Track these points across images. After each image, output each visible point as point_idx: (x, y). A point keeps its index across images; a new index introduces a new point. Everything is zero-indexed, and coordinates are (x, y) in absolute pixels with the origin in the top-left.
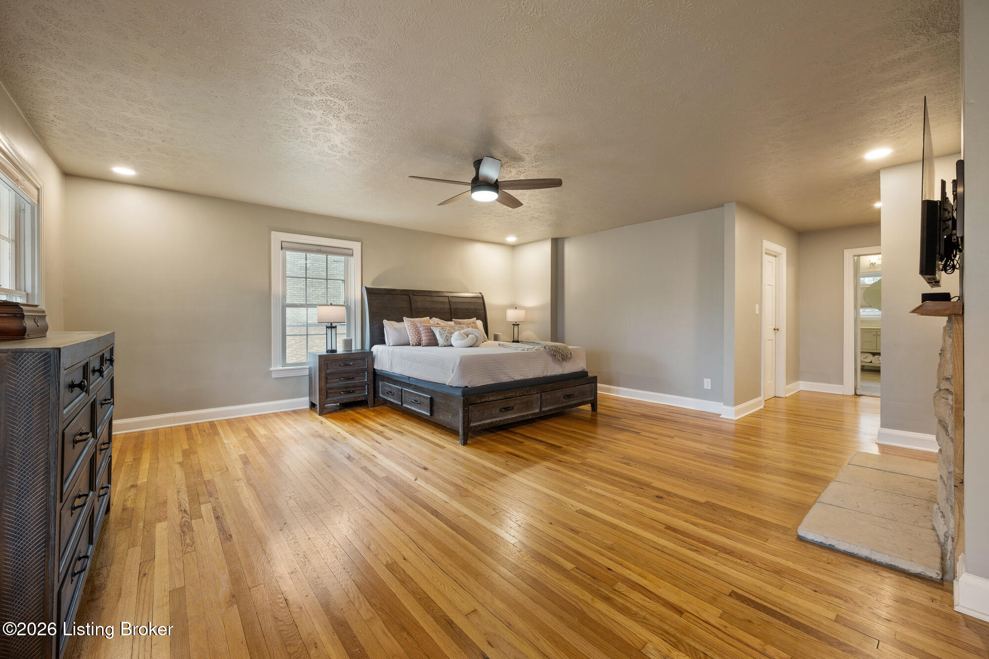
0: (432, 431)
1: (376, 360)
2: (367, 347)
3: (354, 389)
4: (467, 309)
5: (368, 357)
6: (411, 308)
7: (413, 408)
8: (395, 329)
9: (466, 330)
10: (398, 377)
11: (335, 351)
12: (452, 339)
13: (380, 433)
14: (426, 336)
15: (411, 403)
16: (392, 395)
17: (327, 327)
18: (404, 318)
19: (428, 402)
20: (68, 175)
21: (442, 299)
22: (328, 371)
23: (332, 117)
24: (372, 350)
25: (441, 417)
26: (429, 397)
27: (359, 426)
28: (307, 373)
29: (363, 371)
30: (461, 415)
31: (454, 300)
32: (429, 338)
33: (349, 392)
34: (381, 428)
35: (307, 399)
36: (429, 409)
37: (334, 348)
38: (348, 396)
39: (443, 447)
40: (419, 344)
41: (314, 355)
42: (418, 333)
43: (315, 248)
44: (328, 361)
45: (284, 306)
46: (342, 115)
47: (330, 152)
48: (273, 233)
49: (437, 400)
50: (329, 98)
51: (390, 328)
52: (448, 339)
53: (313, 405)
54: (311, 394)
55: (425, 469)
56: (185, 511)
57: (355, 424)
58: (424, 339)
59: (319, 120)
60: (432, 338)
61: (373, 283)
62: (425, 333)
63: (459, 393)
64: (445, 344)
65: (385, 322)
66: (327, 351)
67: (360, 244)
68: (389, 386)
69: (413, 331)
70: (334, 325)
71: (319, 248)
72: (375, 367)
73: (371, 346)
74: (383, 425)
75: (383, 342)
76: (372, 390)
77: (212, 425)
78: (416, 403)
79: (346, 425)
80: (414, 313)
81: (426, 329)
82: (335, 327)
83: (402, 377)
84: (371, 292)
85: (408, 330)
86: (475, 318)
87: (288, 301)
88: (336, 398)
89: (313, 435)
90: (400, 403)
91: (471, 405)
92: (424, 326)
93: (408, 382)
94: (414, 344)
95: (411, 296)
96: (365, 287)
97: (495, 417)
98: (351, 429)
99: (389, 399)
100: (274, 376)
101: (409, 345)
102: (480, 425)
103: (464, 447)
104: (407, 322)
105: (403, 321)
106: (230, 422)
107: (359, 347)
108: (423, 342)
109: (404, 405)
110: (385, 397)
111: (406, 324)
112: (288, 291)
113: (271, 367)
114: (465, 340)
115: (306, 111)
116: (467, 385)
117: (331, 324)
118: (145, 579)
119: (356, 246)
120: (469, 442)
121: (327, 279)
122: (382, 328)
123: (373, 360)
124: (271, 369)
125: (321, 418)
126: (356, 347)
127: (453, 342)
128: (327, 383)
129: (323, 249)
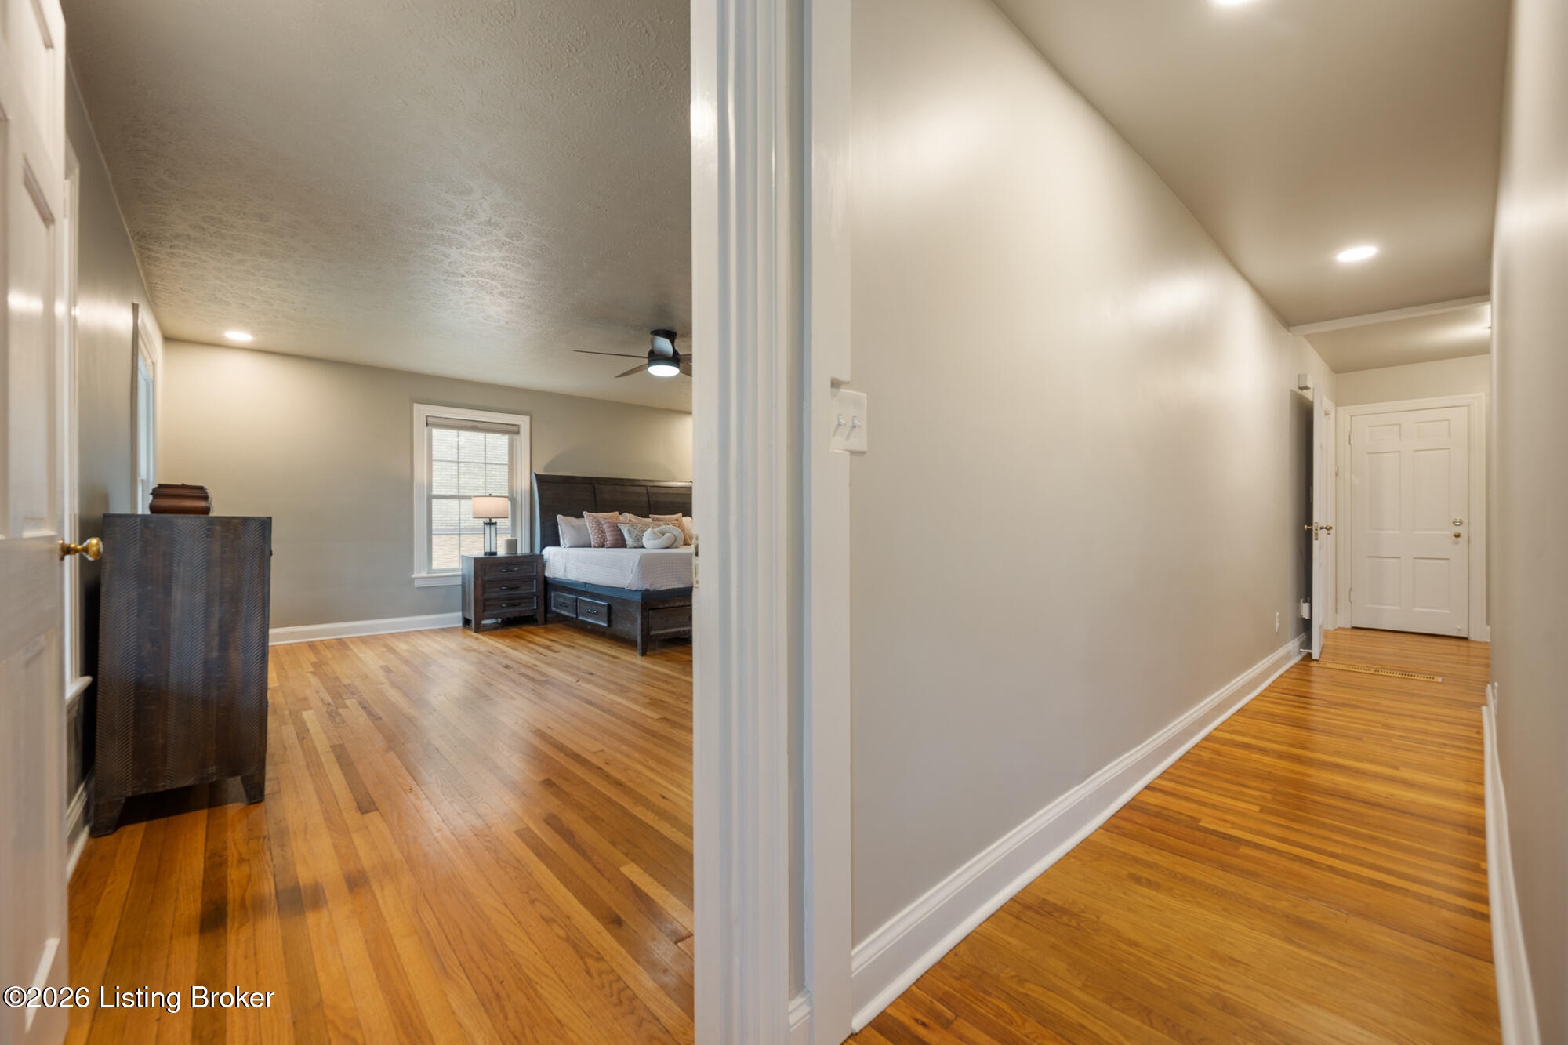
0: (609, 645)
1: (547, 566)
2: (537, 551)
3: (518, 601)
4: (672, 503)
5: (535, 561)
6: (596, 500)
7: (589, 620)
8: (573, 527)
9: (663, 527)
10: (572, 584)
11: (495, 554)
12: (644, 538)
13: (548, 648)
14: (612, 535)
15: (587, 615)
16: (567, 606)
17: (485, 524)
18: (584, 513)
19: (605, 610)
20: (169, 339)
21: (638, 489)
22: (486, 578)
23: (484, 293)
24: (543, 553)
25: (620, 627)
26: (606, 604)
27: (523, 642)
28: (459, 582)
29: (531, 579)
30: (639, 621)
31: (655, 490)
32: (615, 537)
33: (514, 605)
34: (549, 643)
35: (460, 614)
36: (606, 619)
37: (493, 550)
38: (511, 610)
39: (617, 658)
40: (602, 546)
41: (468, 558)
42: (602, 532)
43: (470, 424)
44: (487, 568)
45: (430, 498)
46: (495, 292)
47: (484, 321)
48: (416, 406)
49: (615, 607)
50: (480, 279)
51: (565, 524)
52: (638, 539)
53: (467, 622)
54: (464, 609)
55: (591, 674)
56: (329, 704)
57: (518, 640)
58: (609, 539)
59: (471, 295)
60: (619, 537)
61: (546, 469)
62: (612, 531)
63: (638, 598)
64: (635, 545)
65: (559, 517)
66: (485, 554)
67: (527, 419)
68: (563, 597)
69: (595, 529)
70: (493, 521)
71: (475, 424)
72: (547, 574)
73: (542, 548)
74: (551, 641)
75: (557, 543)
76: (542, 602)
77: (341, 642)
78: (592, 614)
79: (507, 640)
80: (599, 506)
81: (611, 526)
82: (495, 524)
83: (578, 584)
84: (541, 479)
85: (589, 529)
86: (681, 514)
87: (434, 493)
88: (495, 612)
89: (465, 650)
90: (575, 616)
91: (651, 609)
92: (609, 523)
93: (584, 589)
94: (597, 545)
95: (596, 485)
96: (535, 474)
97: (683, 626)
98: (513, 644)
99: (562, 612)
100: (417, 584)
101: (590, 547)
102: (663, 634)
103: (644, 658)
104: (588, 518)
105: (583, 517)
106: (363, 640)
107: (527, 550)
108: (608, 543)
109: (580, 618)
110: (558, 611)
111: (587, 521)
112: (434, 479)
113: (413, 573)
114: (659, 540)
115: (457, 288)
116: (649, 588)
117: (490, 520)
118: (305, 741)
119: (523, 422)
120: (648, 653)
121: (485, 463)
122: (556, 525)
123: (544, 565)
124: (413, 576)
125: (477, 635)
126: (523, 549)
127: (645, 542)
128: (484, 593)
129: (480, 425)
